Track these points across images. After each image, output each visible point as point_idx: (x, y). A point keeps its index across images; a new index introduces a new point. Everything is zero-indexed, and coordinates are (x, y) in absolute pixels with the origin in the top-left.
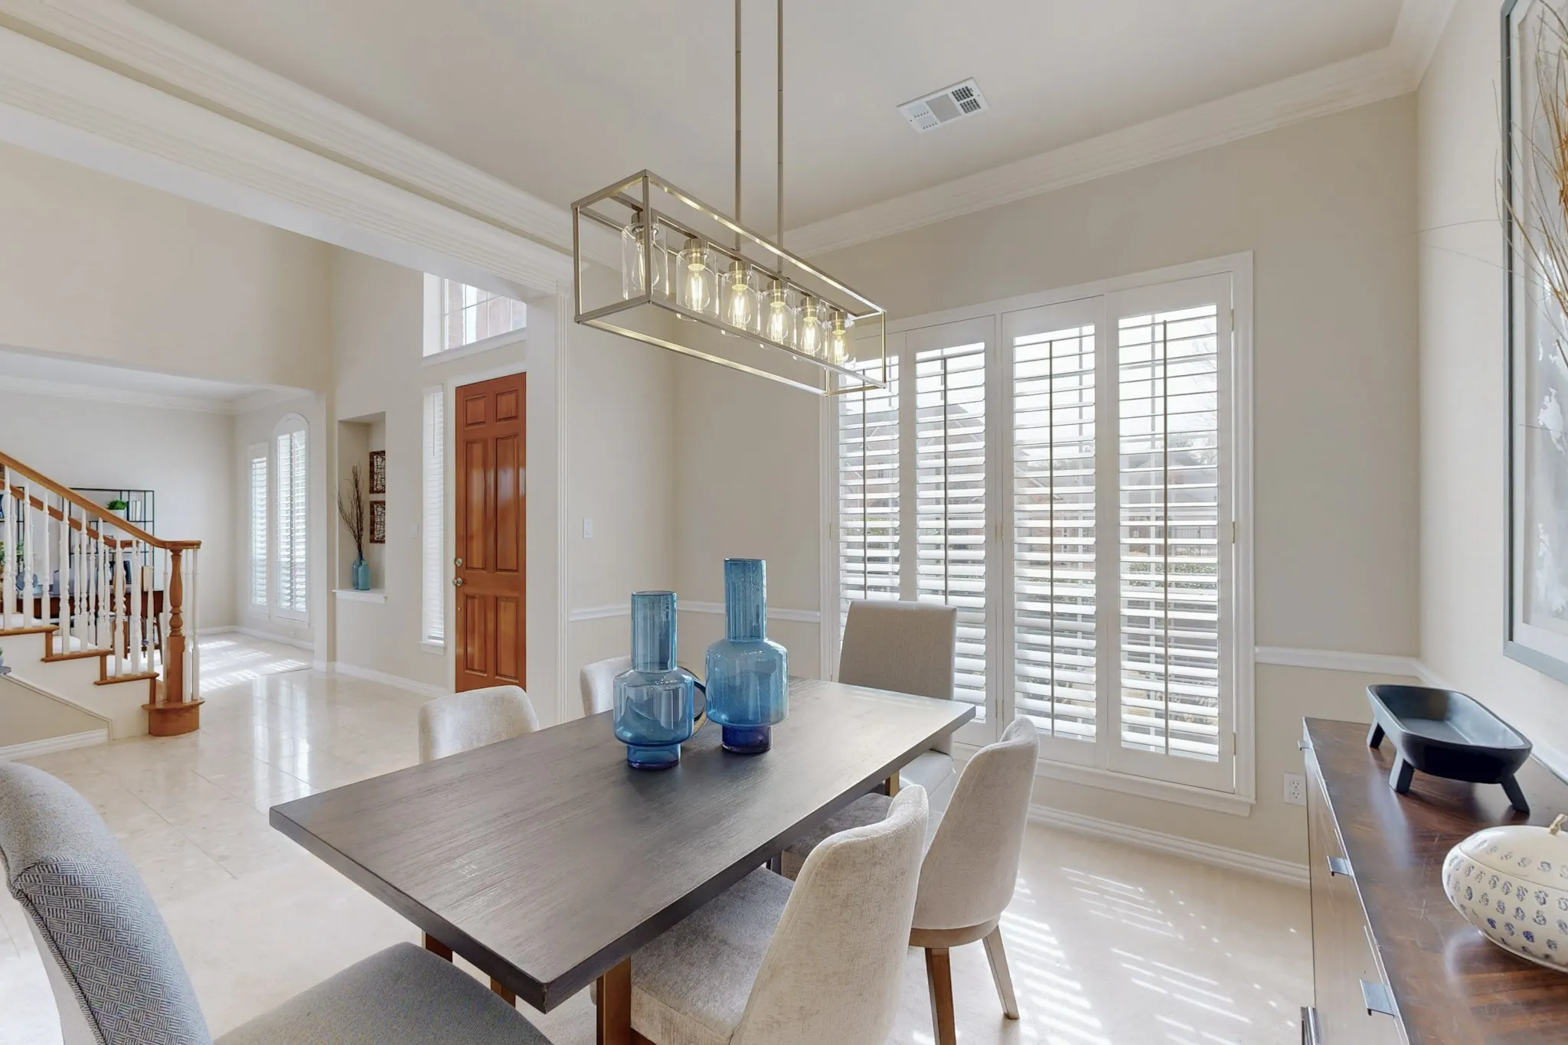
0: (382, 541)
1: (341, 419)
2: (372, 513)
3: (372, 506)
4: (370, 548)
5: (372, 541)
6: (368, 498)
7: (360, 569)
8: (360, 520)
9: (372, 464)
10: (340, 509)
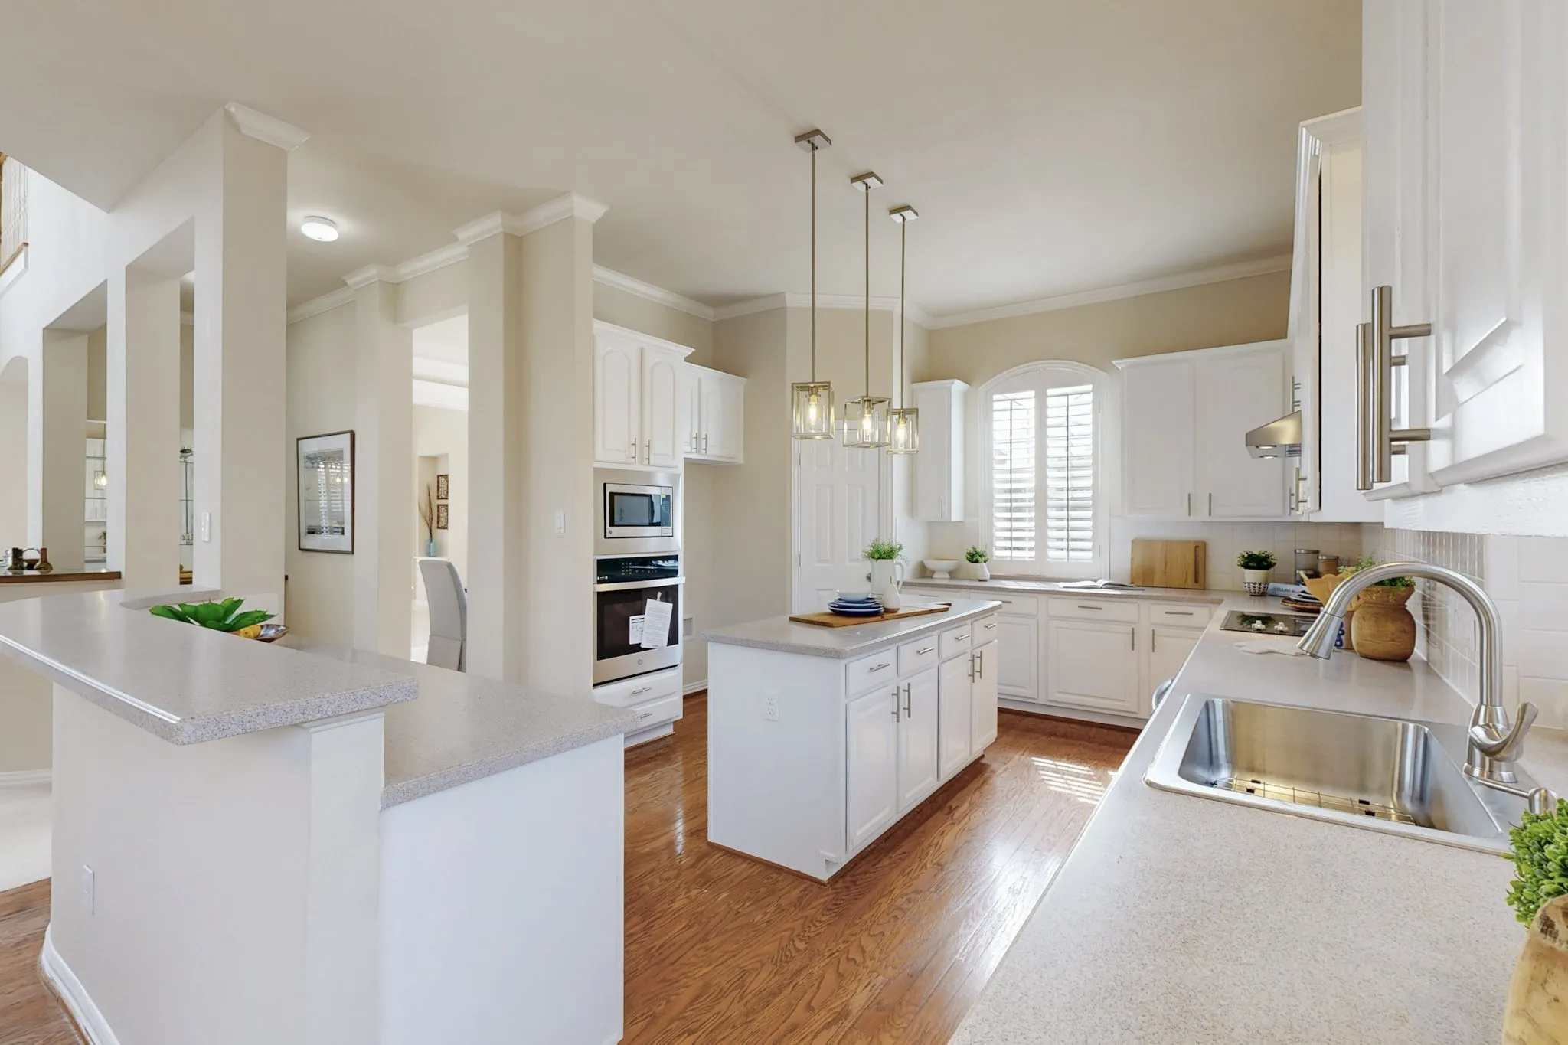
0: (446, 528)
1: (421, 455)
2: (438, 511)
3: (438, 507)
4: (437, 533)
5: (438, 528)
6: (436, 502)
7: (432, 544)
8: (431, 513)
9: (438, 482)
10: (419, 508)
